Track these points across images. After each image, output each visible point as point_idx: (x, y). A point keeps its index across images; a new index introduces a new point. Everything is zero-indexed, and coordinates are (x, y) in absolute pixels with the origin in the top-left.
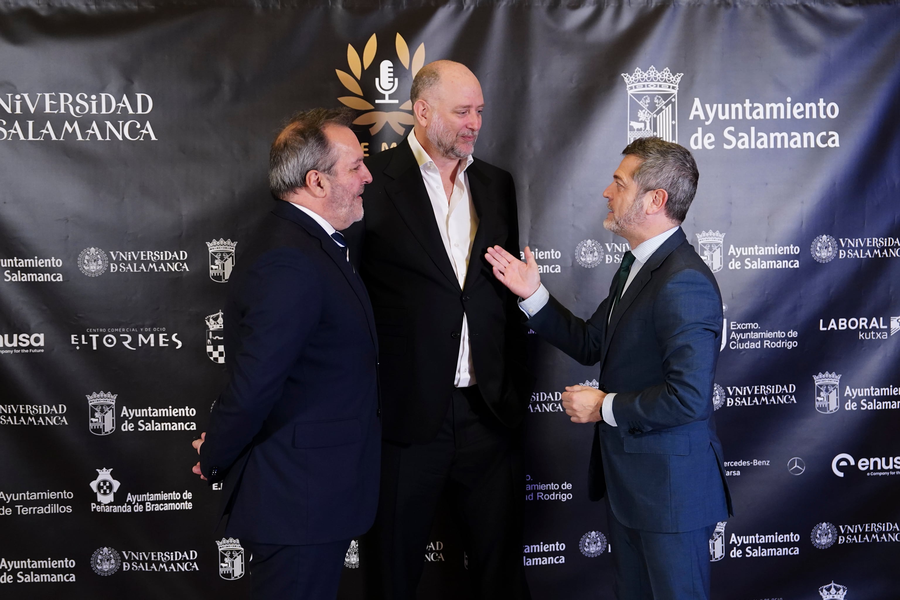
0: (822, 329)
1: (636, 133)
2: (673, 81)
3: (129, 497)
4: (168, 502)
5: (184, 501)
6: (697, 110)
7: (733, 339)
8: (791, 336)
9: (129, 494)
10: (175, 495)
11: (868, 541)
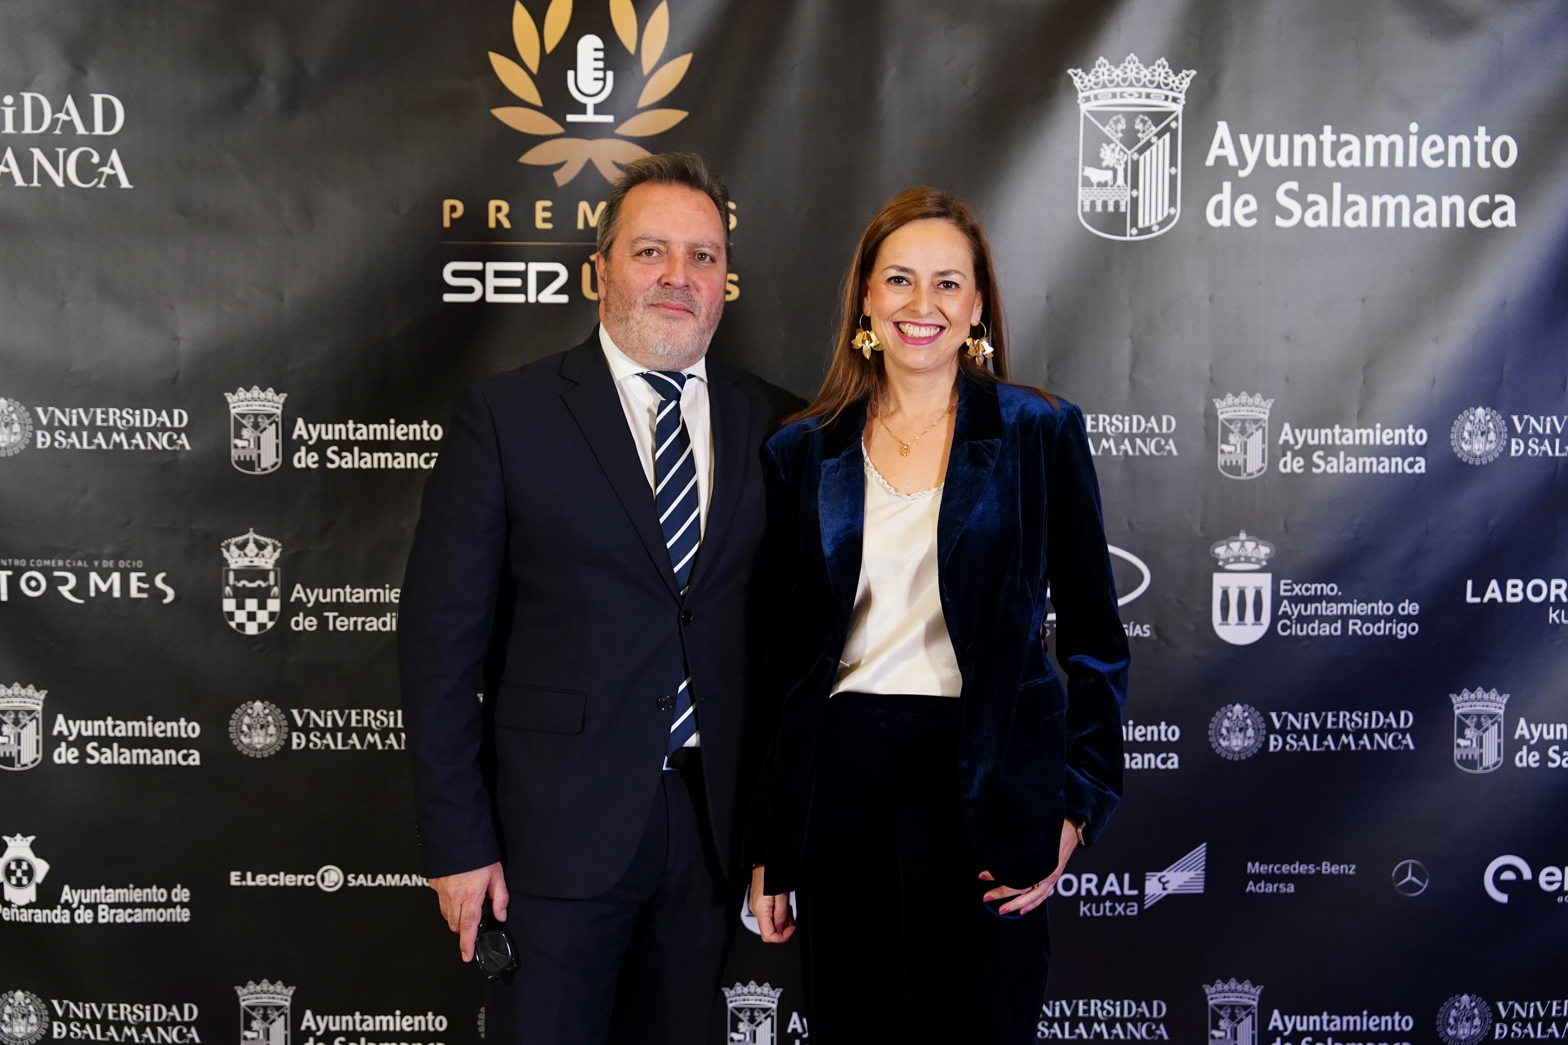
0: (1470, 599)
1: (1096, 191)
2: (1174, 86)
3: (67, 894)
4: (143, 905)
5: (174, 905)
6: (1222, 146)
7: (1285, 615)
8: (1406, 612)
9: (66, 888)
10: (156, 894)
11: (1557, 1035)
